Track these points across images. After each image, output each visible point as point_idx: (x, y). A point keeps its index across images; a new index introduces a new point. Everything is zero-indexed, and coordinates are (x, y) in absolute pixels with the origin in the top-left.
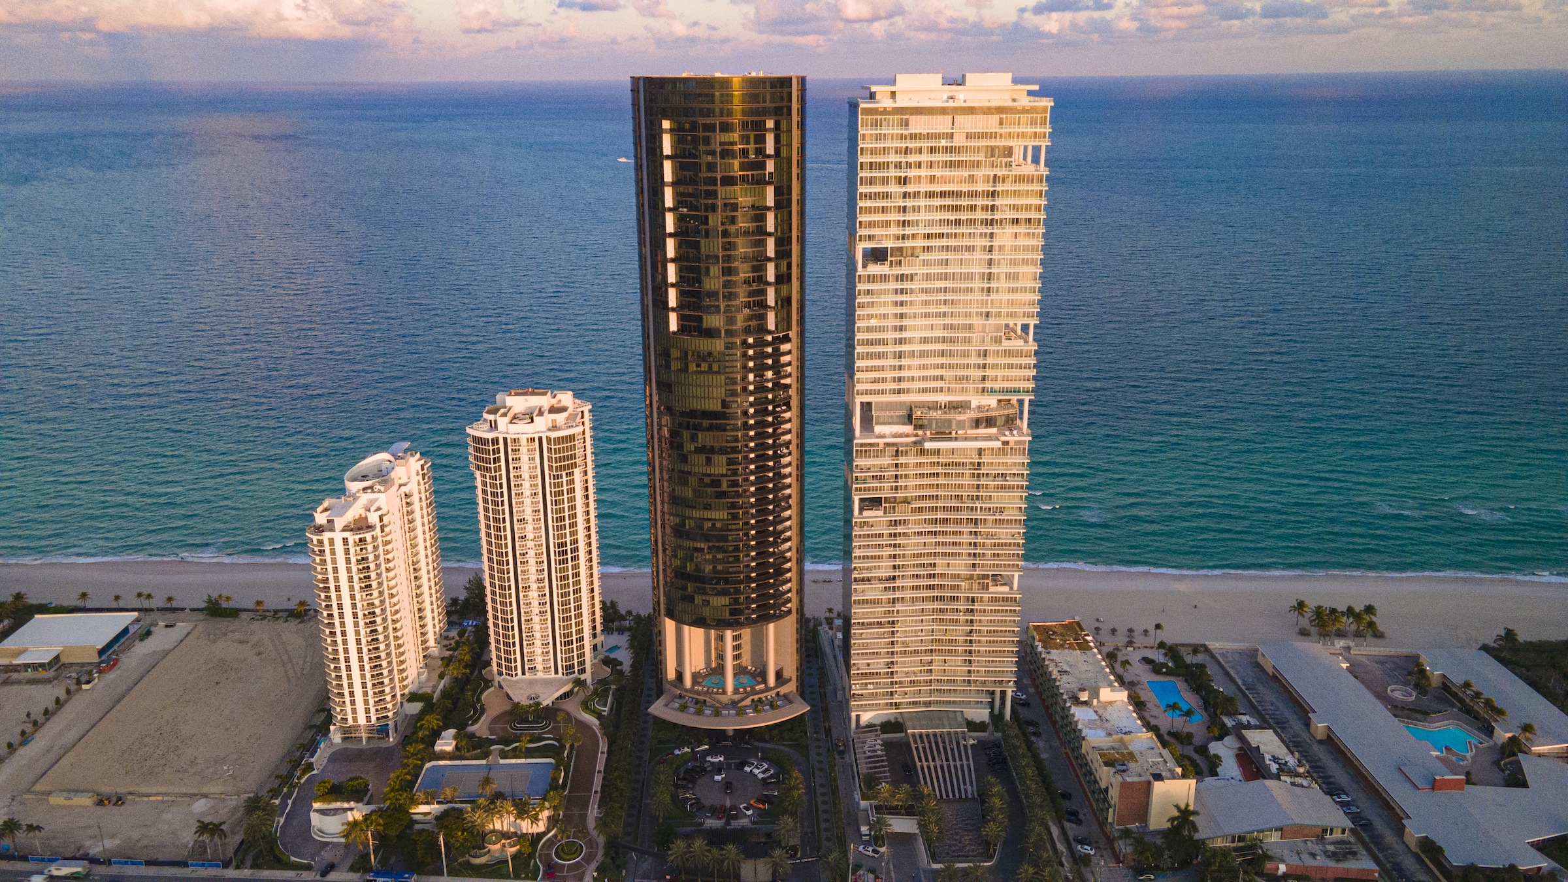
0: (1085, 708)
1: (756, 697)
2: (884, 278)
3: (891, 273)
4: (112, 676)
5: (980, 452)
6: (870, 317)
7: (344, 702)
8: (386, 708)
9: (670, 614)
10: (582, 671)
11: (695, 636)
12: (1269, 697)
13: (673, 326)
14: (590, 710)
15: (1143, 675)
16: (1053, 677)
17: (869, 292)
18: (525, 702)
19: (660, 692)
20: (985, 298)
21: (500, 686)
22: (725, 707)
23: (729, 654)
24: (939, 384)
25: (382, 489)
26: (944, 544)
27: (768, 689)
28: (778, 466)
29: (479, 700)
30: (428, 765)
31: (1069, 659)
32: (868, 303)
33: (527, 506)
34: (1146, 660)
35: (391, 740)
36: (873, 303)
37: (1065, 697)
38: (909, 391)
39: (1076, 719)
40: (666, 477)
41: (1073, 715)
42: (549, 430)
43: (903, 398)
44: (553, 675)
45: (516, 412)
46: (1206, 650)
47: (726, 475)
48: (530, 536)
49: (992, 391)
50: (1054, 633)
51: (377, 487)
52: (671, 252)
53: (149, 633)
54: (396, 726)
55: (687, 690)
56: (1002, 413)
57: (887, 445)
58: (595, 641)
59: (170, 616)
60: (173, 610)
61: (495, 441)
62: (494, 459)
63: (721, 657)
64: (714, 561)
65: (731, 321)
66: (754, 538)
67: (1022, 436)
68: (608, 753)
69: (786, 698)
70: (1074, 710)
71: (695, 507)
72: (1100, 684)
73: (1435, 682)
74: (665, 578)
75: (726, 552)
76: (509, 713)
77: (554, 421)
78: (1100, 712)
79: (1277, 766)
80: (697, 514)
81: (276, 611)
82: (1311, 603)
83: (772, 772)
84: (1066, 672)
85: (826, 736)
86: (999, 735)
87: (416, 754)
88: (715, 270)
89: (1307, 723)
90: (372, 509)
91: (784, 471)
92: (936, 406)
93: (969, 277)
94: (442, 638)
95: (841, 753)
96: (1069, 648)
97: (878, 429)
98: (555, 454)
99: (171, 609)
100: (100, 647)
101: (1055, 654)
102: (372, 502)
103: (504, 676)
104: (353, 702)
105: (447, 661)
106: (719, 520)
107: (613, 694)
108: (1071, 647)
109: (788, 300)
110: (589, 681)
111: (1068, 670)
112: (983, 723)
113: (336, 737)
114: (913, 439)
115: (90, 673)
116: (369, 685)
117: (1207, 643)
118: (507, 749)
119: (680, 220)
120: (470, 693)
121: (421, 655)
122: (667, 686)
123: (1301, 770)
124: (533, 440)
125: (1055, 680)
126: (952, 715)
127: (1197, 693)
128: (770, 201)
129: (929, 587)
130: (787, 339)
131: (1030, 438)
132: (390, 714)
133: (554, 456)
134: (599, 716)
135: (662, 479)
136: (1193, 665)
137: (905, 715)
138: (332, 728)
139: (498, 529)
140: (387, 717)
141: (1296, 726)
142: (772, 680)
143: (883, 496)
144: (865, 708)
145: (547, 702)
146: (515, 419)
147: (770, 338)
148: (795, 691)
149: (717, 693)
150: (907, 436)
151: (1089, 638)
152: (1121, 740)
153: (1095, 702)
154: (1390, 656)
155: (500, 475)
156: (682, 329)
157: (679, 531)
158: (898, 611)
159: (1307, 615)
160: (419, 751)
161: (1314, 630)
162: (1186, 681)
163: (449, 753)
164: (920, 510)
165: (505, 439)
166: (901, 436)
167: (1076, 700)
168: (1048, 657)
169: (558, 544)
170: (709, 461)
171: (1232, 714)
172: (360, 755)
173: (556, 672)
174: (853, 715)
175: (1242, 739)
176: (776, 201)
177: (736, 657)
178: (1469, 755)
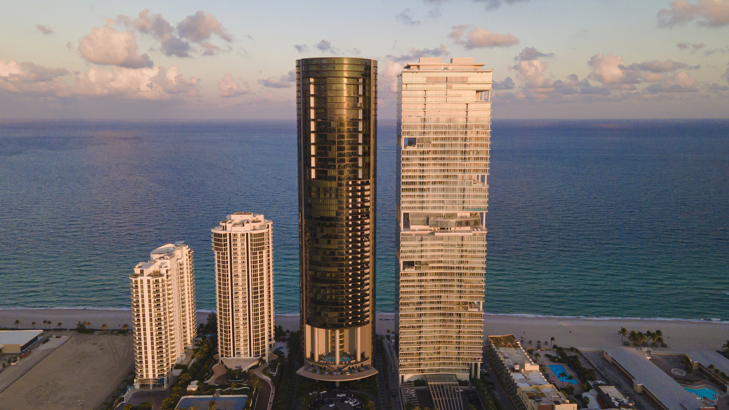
0: (518, 374)
1: (351, 366)
2: (415, 152)
3: (418, 150)
4: (26, 359)
5: (462, 238)
6: (408, 171)
7: (142, 366)
8: (163, 370)
9: (308, 323)
10: (264, 355)
11: (320, 333)
12: (611, 373)
13: (313, 176)
14: (267, 374)
15: (547, 363)
16: (501, 359)
17: (407, 159)
18: (234, 368)
19: (302, 364)
20: (463, 163)
21: (222, 363)
22: (335, 371)
23: (338, 345)
24: (441, 205)
25: (169, 258)
26: (445, 286)
27: (357, 362)
28: (363, 246)
29: (211, 368)
30: (183, 398)
31: (508, 352)
32: (407, 164)
33: (239, 269)
34: (547, 356)
35: (165, 387)
36: (409, 164)
37: (507, 368)
38: (427, 208)
39: (513, 378)
40: (308, 251)
41: (512, 377)
42: (251, 230)
43: (424, 211)
44: (249, 357)
45: (236, 222)
46: (577, 351)
47: (337, 249)
48: (240, 284)
49: (468, 209)
50: (501, 340)
51: (166, 257)
52: (313, 140)
53: (47, 340)
54: (168, 380)
55: (316, 363)
56: (473, 219)
57: (416, 235)
58: (270, 343)
59: (59, 333)
60: (61, 330)
61: (225, 235)
62: (224, 244)
63: (334, 347)
64: (331, 293)
65: (341, 173)
66: (351, 282)
67: (483, 231)
68: (275, 394)
69: (367, 367)
70: (512, 374)
71: (322, 266)
72: (525, 362)
73: (695, 367)
74: (306, 304)
75: (337, 289)
76: (226, 374)
77: (254, 227)
78: (525, 375)
79: (618, 403)
80: (322, 269)
81: (112, 331)
82: (629, 330)
83: (359, 403)
84: (507, 357)
85: (386, 389)
86: (474, 387)
87: (177, 392)
88: (335, 148)
89: (631, 384)
90: (163, 266)
91: (366, 249)
92: (440, 216)
93: (455, 152)
94: (194, 341)
95: (394, 396)
96: (508, 347)
97: (412, 227)
98: (254, 242)
99: (60, 330)
100: (22, 345)
101: (502, 350)
102: (163, 264)
103: (224, 357)
104: (147, 367)
105: (196, 351)
106: (334, 272)
107: (279, 367)
108: (509, 346)
109: (369, 164)
110: (267, 361)
111: (508, 356)
112: (466, 381)
113: (137, 386)
114: (429, 232)
115: (16, 358)
116: (156, 357)
117: (577, 348)
118: (224, 390)
119: (318, 125)
120: (207, 365)
121: (183, 347)
122: (306, 361)
123: (631, 404)
124: (243, 235)
125: (502, 361)
126: (451, 376)
127: (574, 371)
128: (361, 117)
129: (438, 308)
130: (368, 183)
131: (487, 232)
132: (165, 373)
133: (253, 243)
134: (271, 376)
135: (306, 253)
136: (571, 357)
137: (427, 376)
138: (135, 380)
139: (224, 280)
140: (163, 375)
141: (626, 387)
142: (359, 358)
143: (415, 260)
144: (406, 372)
145: (245, 369)
146: (235, 225)
147: (359, 182)
148: (371, 364)
149: (331, 364)
150: (427, 230)
151: (518, 343)
152: (537, 388)
153: (523, 370)
154: (671, 356)
155: (227, 253)
156: (317, 177)
157: (314, 279)
158: (422, 320)
159: (627, 336)
160: (179, 390)
161: (631, 342)
162: (568, 365)
163: (194, 392)
164: (433, 268)
165: (230, 234)
166: (423, 230)
167: (513, 370)
168: (498, 351)
169: (254, 288)
170: (329, 242)
171: (592, 379)
172: (149, 394)
173: (250, 356)
174: (400, 375)
175: (599, 391)
176: (363, 117)
177: (341, 347)
178: (715, 400)
